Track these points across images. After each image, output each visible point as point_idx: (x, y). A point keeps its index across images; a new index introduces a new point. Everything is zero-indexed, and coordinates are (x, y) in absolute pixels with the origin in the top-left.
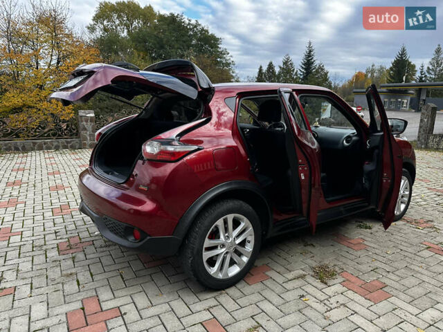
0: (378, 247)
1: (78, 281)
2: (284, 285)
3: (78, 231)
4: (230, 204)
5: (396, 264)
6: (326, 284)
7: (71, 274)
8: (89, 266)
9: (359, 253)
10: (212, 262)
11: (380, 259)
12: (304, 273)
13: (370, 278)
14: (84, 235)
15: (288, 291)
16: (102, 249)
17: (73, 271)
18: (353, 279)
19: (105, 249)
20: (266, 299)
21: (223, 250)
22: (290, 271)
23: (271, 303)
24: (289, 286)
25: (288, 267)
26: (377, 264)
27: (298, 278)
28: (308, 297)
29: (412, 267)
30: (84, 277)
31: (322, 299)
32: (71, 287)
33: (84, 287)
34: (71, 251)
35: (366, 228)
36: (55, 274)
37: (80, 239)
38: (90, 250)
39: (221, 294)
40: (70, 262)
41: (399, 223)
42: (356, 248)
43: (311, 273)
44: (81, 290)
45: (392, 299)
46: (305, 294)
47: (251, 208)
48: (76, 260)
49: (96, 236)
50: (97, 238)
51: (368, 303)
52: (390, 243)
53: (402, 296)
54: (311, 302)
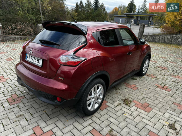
0: (142, 88)
1: (26, 119)
2: (115, 109)
3: (14, 91)
4: (97, 81)
5: (149, 95)
6: (129, 106)
7: (21, 115)
8: (28, 109)
9: (136, 91)
10: (89, 105)
11: (144, 93)
12: (120, 102)
13: (143, 102)
14: (18, 93)
15: (117, 111)
16: (31, 100)
17: (21, 113)
18: (138, 103)
19: (32, 100)
20: (110, 116)
21: (93, 99)
22: (115, 102)
23: (113, 118)
24: (117, 109)
25: (113, 100)
26: (144, 96)
27: (119, 105)
28: (125, 113)
29: (155, 95)
30: (28, 116)
31: (130, 114)
32: (24, 123)
33: (30, 122)
34: (16, 103)
35: (135, 79)
36: (12, 116)
37: (18, 96)
38: (25, 101)
39: (92, 117)
40: (17, 109)
41: (145, 76)
42: (134, 89)
43: (123, 102)
44: (30, 123)
45: (153, 110)
46: (124, 112)
47: (103, 81)
48: (20, 107)
49: (25, 93)
50: (26, 94)
51: (146, 113)
52: (145, 86)
53: (156, 108)
54: (127, 115)
